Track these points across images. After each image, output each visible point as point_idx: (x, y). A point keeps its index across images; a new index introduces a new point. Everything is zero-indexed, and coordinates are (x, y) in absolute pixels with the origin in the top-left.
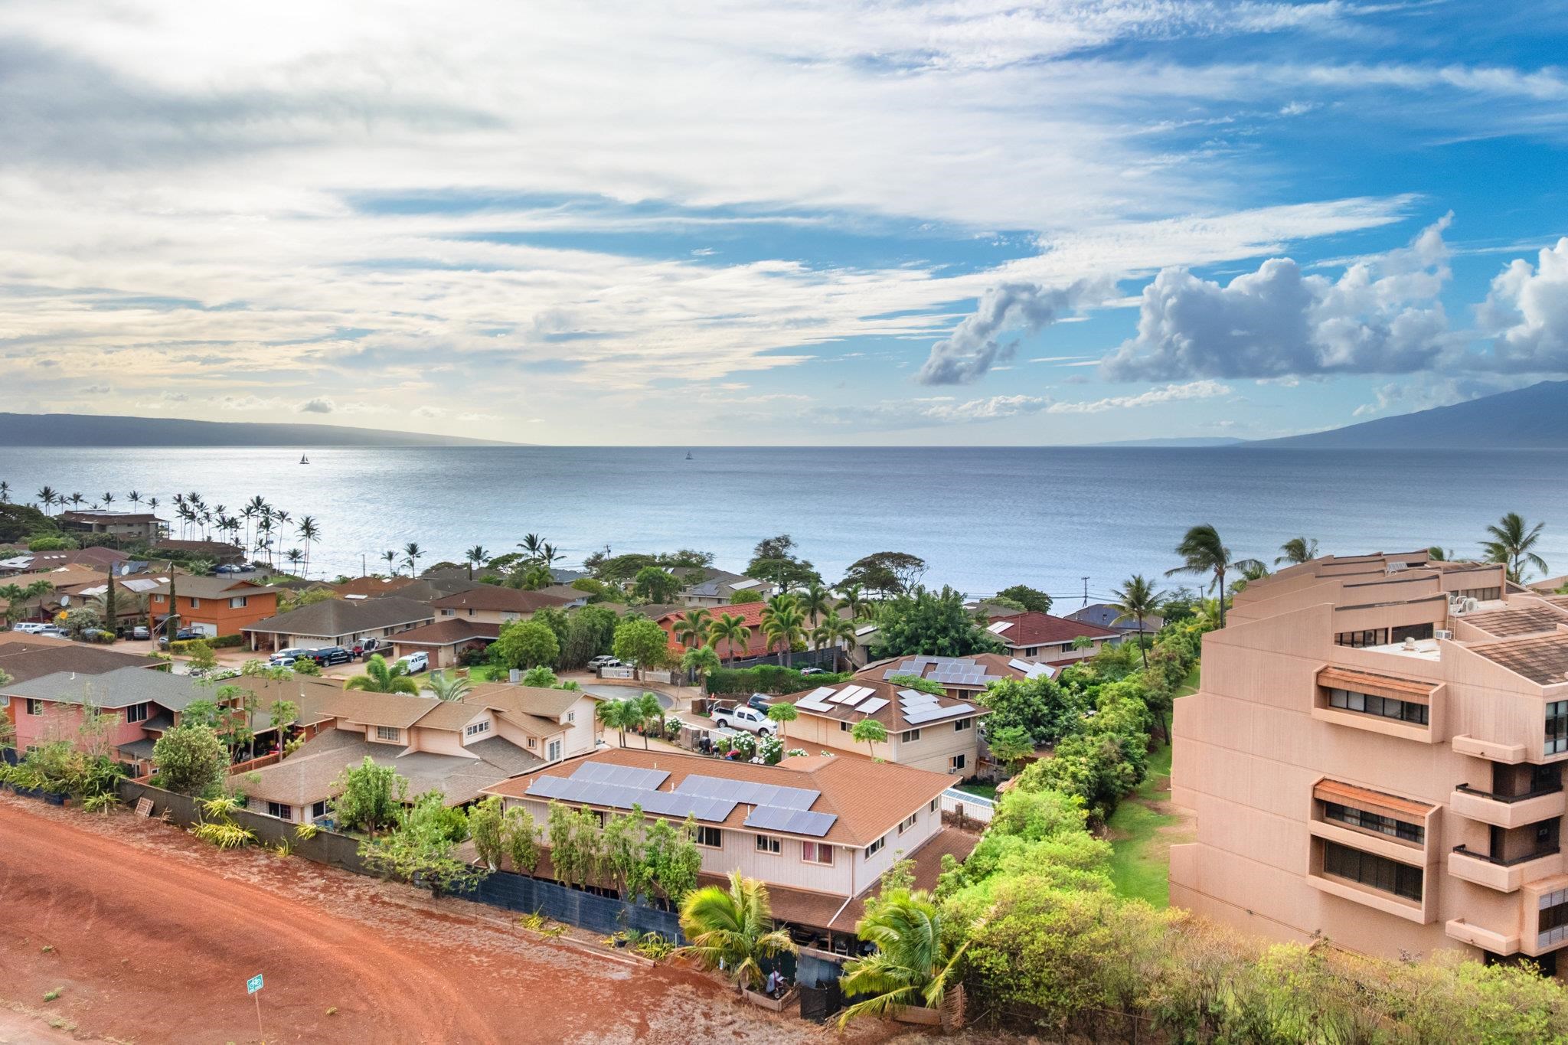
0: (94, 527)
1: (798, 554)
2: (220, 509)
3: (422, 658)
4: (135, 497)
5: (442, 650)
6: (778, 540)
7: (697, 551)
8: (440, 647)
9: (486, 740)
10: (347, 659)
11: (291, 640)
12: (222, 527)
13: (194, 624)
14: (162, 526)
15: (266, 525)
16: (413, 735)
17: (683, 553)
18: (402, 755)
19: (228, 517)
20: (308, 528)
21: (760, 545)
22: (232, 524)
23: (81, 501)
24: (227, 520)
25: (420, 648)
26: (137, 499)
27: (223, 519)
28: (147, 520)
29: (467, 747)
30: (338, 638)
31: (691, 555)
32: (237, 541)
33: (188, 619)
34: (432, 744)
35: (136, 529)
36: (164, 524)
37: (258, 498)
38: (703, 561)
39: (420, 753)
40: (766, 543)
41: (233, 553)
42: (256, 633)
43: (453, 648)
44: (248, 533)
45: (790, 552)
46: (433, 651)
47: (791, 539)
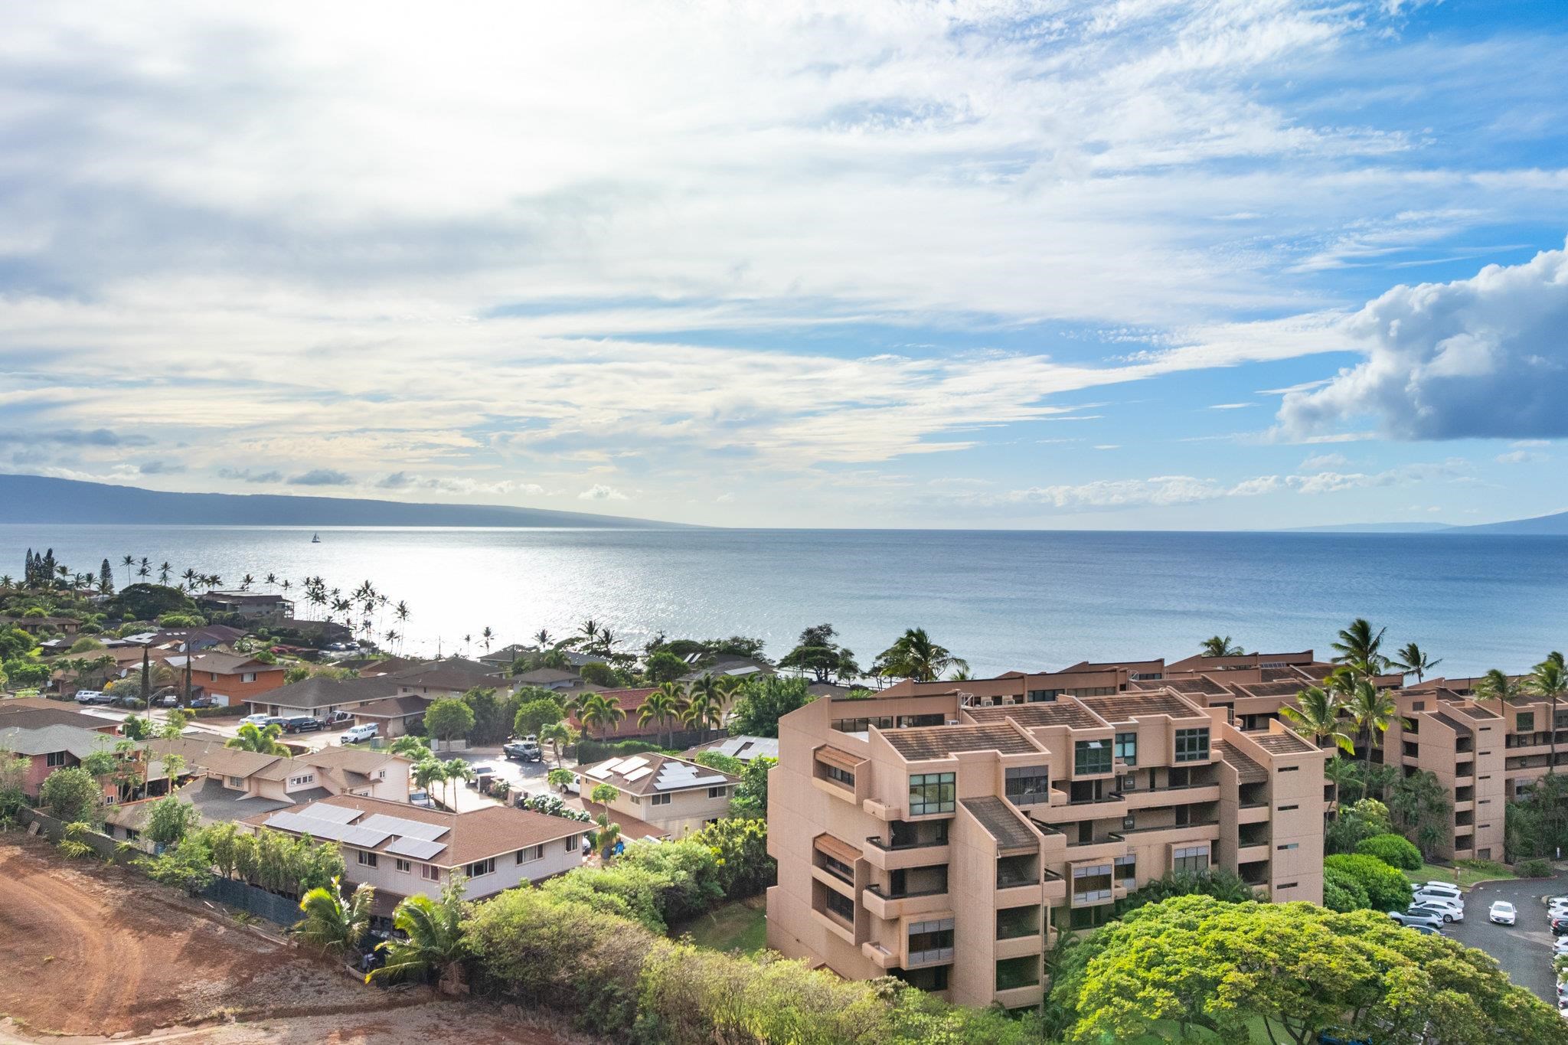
0: (228, 606)
1: (838, 643)
2: (335, 592)
3: (373, 728)
4: (271, 579)
5: (391, 721)
6: (821, 628)
7: (748, 637)
8: (389, 719)
9: (309, 790)
10: (317, 728)
11: (280, 710)
12: (337, 608)
13: (213, 695)
14: (288, 607)
15: (369, 607)
16: (253, 784)
17: (735, 640)
18: (241, 798)
19: (342, 600)
20: (402, 610)
21: (805, 633)
22: (344, 606)
23: (218, 582)
24: (341, 602)
25: (374, 720)
26: (273, 581)
27: (338, 601)
28: (275, 601)
29: (289, 795)
30: (315, 710)
31: (742, 642)
32: (348, 621)
33: (208, 691)
34: (268, 792)
35: (264, 608)
36: (290, 604)
37: (367, 582)
38: (754, 648)
39: (259, 799)
40: (810, 632)
41: (343, 633)
42: (255, 704)
43: (402, 722)
44: (356, 614)
45: (831, 640)
46: (383, 723)
47: (833, 628)
